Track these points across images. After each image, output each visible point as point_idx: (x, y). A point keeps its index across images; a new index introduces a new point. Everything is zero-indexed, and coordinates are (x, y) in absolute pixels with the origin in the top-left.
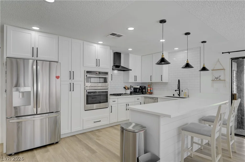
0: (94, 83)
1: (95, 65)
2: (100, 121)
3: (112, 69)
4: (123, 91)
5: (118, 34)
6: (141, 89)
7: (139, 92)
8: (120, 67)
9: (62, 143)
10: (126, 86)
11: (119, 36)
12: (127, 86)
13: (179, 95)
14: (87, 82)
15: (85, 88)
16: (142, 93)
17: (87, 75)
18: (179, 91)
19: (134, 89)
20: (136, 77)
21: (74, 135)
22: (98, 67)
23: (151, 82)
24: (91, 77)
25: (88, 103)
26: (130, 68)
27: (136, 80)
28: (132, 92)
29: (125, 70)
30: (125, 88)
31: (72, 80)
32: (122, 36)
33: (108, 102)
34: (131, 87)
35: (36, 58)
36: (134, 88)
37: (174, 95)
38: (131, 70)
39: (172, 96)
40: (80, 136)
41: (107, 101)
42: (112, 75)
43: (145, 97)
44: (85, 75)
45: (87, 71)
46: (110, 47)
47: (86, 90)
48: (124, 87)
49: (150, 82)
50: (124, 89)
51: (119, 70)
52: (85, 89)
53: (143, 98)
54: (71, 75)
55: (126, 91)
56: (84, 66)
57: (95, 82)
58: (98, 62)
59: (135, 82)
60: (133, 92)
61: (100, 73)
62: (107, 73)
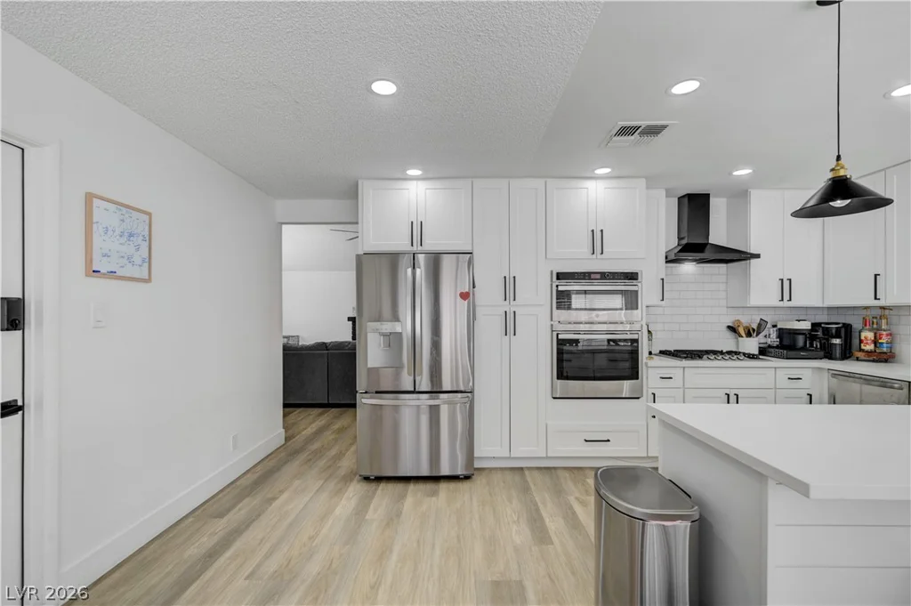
0: (586, 309)
1: (587, 250)
2: (609, 441)
3: (664, 260)
4: (727, 343)
5: (644, 123)
6: (824, 334)
7: (804, 348)
8: (708, 246)
9: (479, 483)
10: (738, 321)
11: (654, 131)
12: (742, 321)
14: (558, 308)
15: (552, 325)
16: (822, 353)
17: (557, 286)
19: (781, 336)
20: (786, 287)
21: (520, 469)
22: (599, 256)
23: (877, 303)
24: (573, 292)
25: (561, 375)
26: (753, 251)
27: (786, 296)
28: (770, 346)
29: (733, 256)
30: (732, 329)
31: (512, 302)
32: (664, 127)
33: (637, 378)
34: (762, 325)
35: (420, 248)
36: (780, 329)
38: (758, 256)
40: (536, 473)
41: (634, 374)
42: (663, 279)
43: (837, 374)
44: (552, 285)
45: (558, 274)
46: (646, 178)
47: (555, 333)
48: (729, 327)
50: (729, 334)
52: (552, 331)
53: (826, 375)
54: (509, 288)
55: (740, 343)
56: (549, 255)
57: (588, 307)
58: (596, 241)
59: (786, 303)
60: (777, 347)
61: (604, 276)
62: (632, 276)
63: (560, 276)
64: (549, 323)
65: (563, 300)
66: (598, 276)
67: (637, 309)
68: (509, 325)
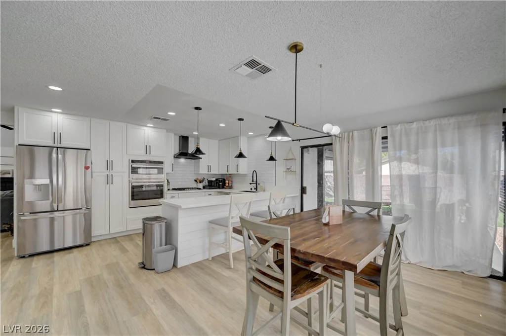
0: (147, 174)
1: (144, 152)
3: (173, 157)
4: (194, 185)
5: (162, 117)
6: (218, 182)
7: (214, 186)
8: (188, 153)
9: (94, 246)
10: (198, 178)
11: (165, 120)
13: (256, 189)
14: (132, 173)
15: (129, 180)
16: (217, 187)
17: (131, 165)
18: (255, 184)
19: (208, 183)
20: (209, 168)
21: (115, 238)
22: (148, 155)
23: (237, 173)
24: (140, 168)
25: (133, 199)
28: (205, 186)
29: (195, 158)
30: (196, 181)
31: (111, 171)
32: (168, 120)
33: (163, 198)
34: (204, 179)
35: (59, 145)
37: (251, 189)
39: (250, 190)
40: (123, 238)
41: (161, 197)
42: (173, 164)
44: (129, 165)
46: (167, 129)
47: (131, 183)
49: (226, 173)
51: (186, 158)
52: (129, 182)
53: (217, 193)
54: (109, 165)
55: (198, 185)
56: (128, 153)
58: (148, 149)
59: (209, 173)
60: (207, 186)
61: (151, 162)
62: (162, 163)
63: (133, 161)
64: (128, 179)
65: (134, 171)
66: (149, 162)
67: (163, 174)
68: (109, 180)
